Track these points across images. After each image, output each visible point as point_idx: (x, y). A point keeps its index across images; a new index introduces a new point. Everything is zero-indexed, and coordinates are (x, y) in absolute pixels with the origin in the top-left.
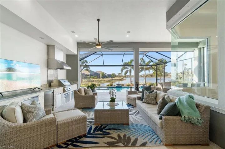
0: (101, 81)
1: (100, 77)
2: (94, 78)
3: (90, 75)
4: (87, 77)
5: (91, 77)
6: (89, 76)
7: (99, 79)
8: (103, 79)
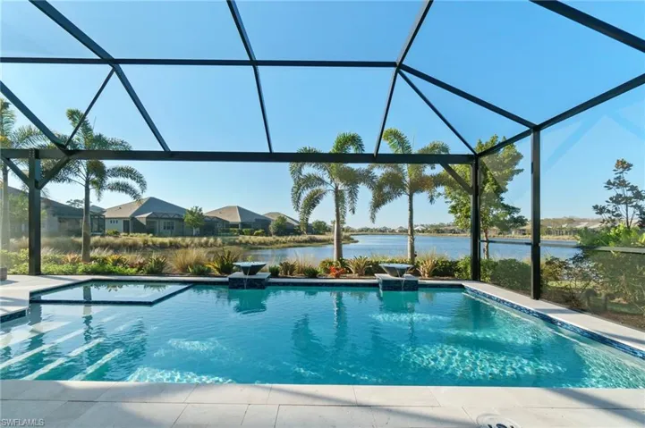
0: (272, 243)
1: (272, 231)
2: (251, 234)
3: (242, 223)
4: (228, 231)
5: (244, 230)
6: (235, 226)
7: (267, 236)
8: (280, 238)
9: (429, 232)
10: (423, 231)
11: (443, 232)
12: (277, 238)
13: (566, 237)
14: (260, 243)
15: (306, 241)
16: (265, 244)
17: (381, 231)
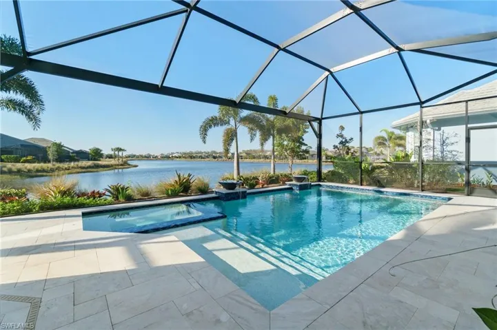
0: (52, 170)
1: (51, 157)
7: (45, 162)
8: (61, 165)
9: (184, 157)
10: (180, 157)
11: (194, 158)
12: (58, 165)
13: (262, 160)
14: (38, 171)
15: (90, 167)
16: (44, 171)
17: (146, 157)
